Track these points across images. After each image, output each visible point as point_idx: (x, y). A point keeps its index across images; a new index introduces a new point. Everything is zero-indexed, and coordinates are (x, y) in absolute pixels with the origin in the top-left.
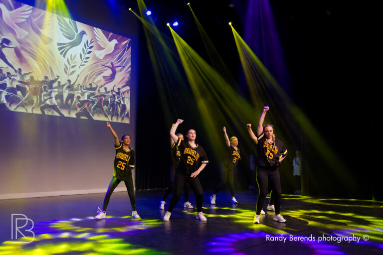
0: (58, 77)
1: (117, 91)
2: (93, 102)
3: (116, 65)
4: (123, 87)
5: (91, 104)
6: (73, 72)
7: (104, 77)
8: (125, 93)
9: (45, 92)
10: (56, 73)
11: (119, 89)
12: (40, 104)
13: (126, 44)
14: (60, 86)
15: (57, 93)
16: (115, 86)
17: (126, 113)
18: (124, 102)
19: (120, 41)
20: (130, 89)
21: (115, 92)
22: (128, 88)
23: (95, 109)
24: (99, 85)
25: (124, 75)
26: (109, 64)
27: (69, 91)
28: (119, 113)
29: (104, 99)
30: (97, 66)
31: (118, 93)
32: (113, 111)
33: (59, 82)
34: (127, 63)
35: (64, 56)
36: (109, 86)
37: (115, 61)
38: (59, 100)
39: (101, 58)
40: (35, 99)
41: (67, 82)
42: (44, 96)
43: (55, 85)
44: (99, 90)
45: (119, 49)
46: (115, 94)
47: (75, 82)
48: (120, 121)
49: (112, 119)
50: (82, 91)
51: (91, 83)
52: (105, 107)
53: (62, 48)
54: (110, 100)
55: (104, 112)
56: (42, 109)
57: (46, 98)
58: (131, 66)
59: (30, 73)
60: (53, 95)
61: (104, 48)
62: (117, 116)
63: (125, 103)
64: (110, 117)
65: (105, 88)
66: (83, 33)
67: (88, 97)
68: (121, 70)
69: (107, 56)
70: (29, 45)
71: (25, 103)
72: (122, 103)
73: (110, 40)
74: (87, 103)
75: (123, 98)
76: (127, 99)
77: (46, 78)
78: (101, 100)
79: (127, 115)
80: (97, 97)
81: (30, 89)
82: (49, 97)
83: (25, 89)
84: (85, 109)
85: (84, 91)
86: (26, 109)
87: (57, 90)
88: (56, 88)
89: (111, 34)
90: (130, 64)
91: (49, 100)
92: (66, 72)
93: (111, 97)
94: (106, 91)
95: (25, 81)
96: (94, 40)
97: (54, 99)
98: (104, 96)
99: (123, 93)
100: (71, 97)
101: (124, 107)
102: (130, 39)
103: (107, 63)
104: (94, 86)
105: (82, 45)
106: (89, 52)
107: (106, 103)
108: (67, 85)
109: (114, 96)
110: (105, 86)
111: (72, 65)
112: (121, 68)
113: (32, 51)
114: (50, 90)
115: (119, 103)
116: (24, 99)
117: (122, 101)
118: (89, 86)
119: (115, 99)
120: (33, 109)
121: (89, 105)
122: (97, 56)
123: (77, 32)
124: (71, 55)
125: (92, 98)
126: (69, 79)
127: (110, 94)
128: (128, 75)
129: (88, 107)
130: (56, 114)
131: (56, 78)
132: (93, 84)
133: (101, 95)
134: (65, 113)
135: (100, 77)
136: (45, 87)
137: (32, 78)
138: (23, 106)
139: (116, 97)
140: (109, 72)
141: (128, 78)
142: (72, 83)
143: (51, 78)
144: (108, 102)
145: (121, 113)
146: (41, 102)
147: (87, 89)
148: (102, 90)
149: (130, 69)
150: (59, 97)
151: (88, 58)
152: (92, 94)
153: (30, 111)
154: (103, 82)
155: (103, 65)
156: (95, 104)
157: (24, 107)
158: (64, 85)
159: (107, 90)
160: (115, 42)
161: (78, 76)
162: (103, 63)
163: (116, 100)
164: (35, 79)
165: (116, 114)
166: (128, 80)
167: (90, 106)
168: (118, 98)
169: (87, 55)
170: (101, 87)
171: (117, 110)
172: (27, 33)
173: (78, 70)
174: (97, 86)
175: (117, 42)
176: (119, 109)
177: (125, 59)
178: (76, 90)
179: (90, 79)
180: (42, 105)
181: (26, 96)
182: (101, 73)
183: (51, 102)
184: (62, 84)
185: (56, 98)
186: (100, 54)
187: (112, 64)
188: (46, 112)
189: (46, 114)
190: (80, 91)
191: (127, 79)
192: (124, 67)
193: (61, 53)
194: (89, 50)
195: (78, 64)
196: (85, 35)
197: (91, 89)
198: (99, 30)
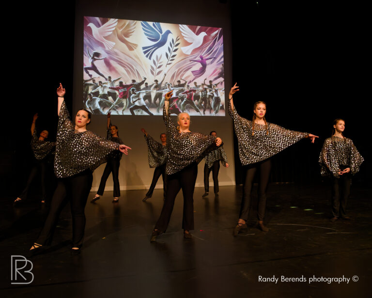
0: (145, 79)
1: (209, 84)
2: (182, 99)
3: (207, 58)
4: (216, 79)
5: (180, 101)
6: (160, 72)
7: (193, 72)
8: (218, 86)
9: (133, 95)
10: (143, 76)
11: (211, 82)
12: (129, 106)
13: (217, 34)
14: (147, 87)
15: (145, 94)
16: (206, 79)
17: (221, 105)
18: (217, 95)
19: (209, 33)
20: (224, 81)
21: (206, 85)
22: (222, 79)
23: (184, 105)
24: (188, 80)
25: (216, 67)
26: (198, 58)
27: (157, 90)
28: (212, 106)
29: (194, 94)
30: (185, 62)
31: (210, 86)
32: (205, 105)
33: (146, 84)
34: (219, 54)
35: (150, 58)
36: (200, 81)
37: (205, 54)
38: (147, 100)
39: (189, 53)
40: (124, 102)
41: (154, 82)
42: (132, 98)
43: (143, 86)
44: (188, 86)
45: (208, 41)
46: (206, 87)
47: (162, 81)
48: (213, 114)
49: (204, 114)
50: (170, 89)
51: (179, 79)
52: (196, 102)
53: (148, 51)
54: (200, 94)
55: (195, 107)
56: (132, 110)
57: (134, 100)
58: (224, 56)
59: (119, 79)
60: (142, 96)
61: (192, 43)
62: (210, 109)
63: (219, 95)
64: (202, 112)
65: (195, 83)
66: (168, 32)
67: (177, 94)
68: (212, 62)
69: (195, 50)
70: (116, 54)
71: (116, 107)
72: (215, 95)
73: (198, 34)
74: (176, 101)
75: (216, 91)
76: (221, 91)
77: (134, 81)
78: (191, 95)
79: (222, 108)
80: (186, 93)
81: (120, 94)
82: (137, 99)
83: (116, 94)
84: (174, 106)
85: (172, 89)
86: (117, 112)
87: (144, 91)
88: (144, 89)
89: (199, 27)
90: (222, 54)
91: (137, 101)
92: (152, 73)
93: (202, 91)
94: (196, 86)
95: (115, 87)
96: (180, 36)
97: (142, 100)
98: (195, 91)
99: (216, 85)
100: (159, 96)
101: (218, 100)
102: (220, 29)
103: (196, 58)
104: (182, 82)
105: (167, 45)
106: (176, 50)
107: (197, 97)
108: (155, 85)
109: (206, 89)
110: (195, 81)
111: (159, 65)
112: (212, 59)
113: (120, 59)
114: (138, 92)
115: (212, 97)
116: (115, 103)
117: (214, 94)
118: (177, 84)
119: (207, 92)
120: (123, 111)
121: (178, 101)
122: (184, 52)
123: (161, 33)
124: (157, 56)
125: (180, 94)
126: (156, 79)
127: (201, 88)
128: (221, 66)
129: (177, 104)
130: (145, 113)
131: (143, 80)
132: (181, 81)
133: (191, 91)
134: (154, 112)
135: (189, 73)
136: (133, 90)
137: (121, 83)
138: (114, 109)
139: (208, 90)
140: (198, 66)
141: (221, 69)
142: (159, 83)
143: (138, 81)
144: (199, 96)
145: (215, 106)
146: (130, 104)
147: (176, 86)
148: (192, 86)
149: (223, 60)
150: (148, 97)
151: (174, 56)
152: (182, 91)
153: (120, 113)
154: (192, 77)
155: (191, 61)
156: (185, 100)
157: (116, 110)
158: (151, 86)
159: (198, 84)
160: (203, 34)
161: (165, 75)
162: (190, 58)
163: (209, 93)
164: (124, 84)
165: (208, 108)
166: (221, 71)
167: (179, 103)
168: (210, 91)
169: (174, 54)
170: (190, 82)
171: (209, 104)
172: (114, 44)
173: (165, 69)
174: (186, 82)
175: (205, 34)
176: (212, 103)
177: (217, 50)
178: (164, 89)
179: (178, 75)
180: (131, 107)
181: (116, 101)
182: (190, 68)
183: (139, 103)
184: (148, 85)
185: (145, 98)
186: (187, 50)
187: (201, 57)
188: (136, 113)
189: (136, 114)
190: (168, 90)
191: (219, 70)
192: (215, 58)
193: (147, 56)
194: (175, 48)
195: (164, 64)
196: (170, 34)
197: (180, 85)
198: (185, 26)
